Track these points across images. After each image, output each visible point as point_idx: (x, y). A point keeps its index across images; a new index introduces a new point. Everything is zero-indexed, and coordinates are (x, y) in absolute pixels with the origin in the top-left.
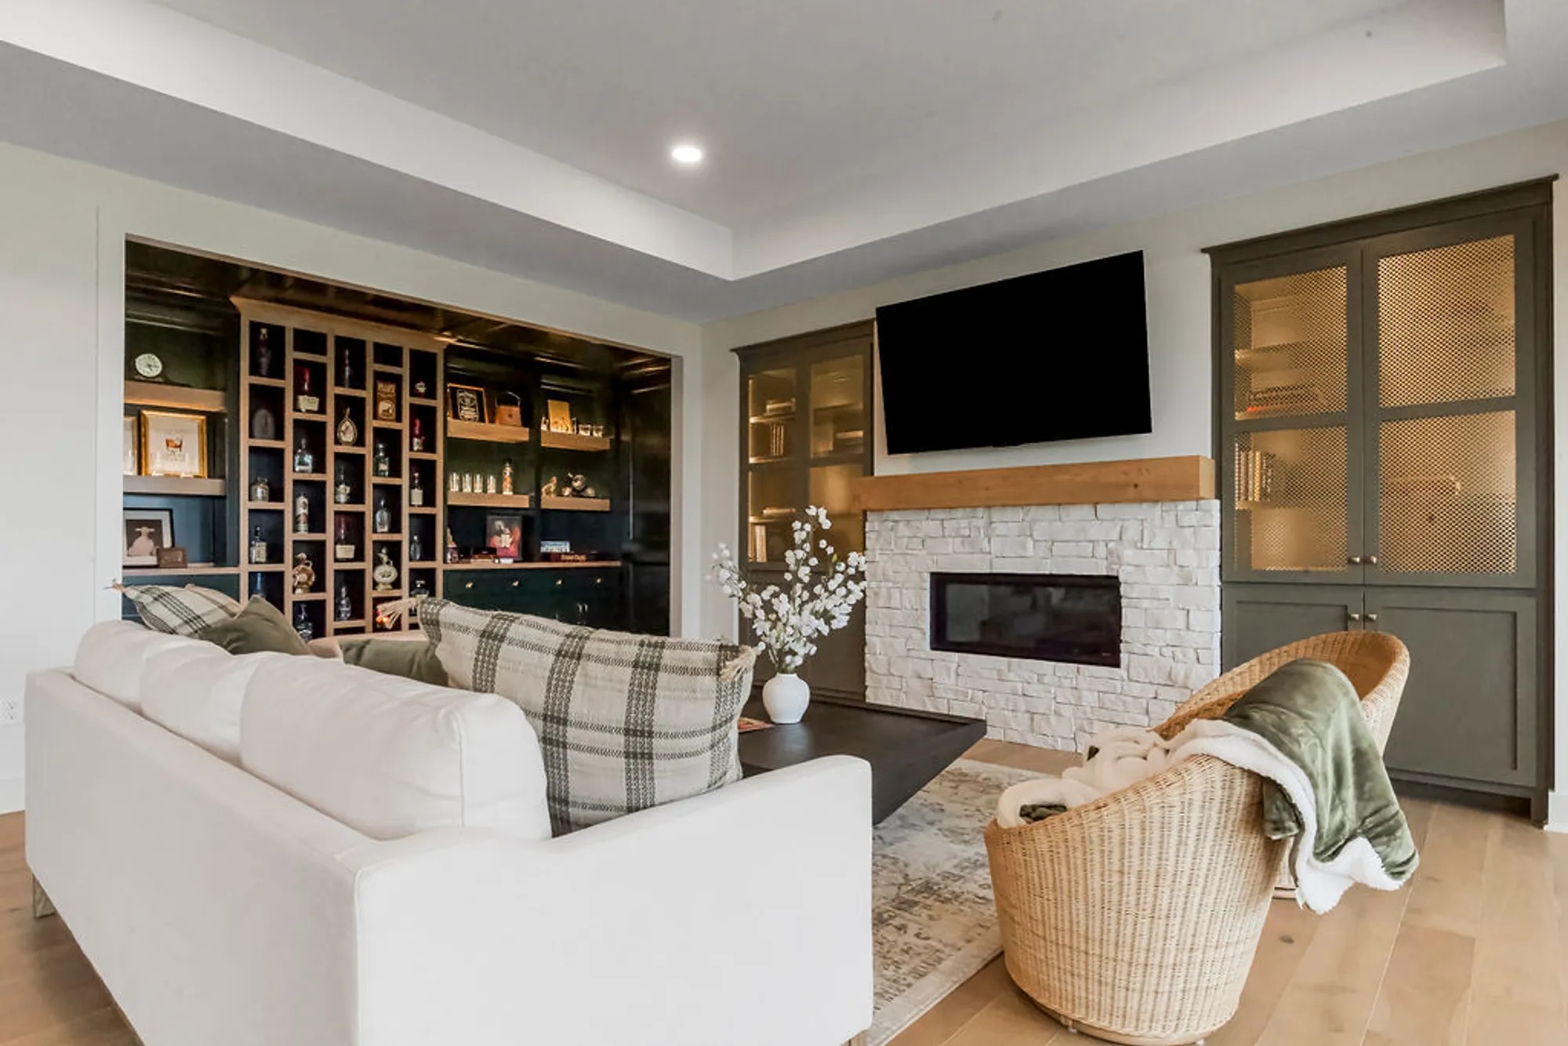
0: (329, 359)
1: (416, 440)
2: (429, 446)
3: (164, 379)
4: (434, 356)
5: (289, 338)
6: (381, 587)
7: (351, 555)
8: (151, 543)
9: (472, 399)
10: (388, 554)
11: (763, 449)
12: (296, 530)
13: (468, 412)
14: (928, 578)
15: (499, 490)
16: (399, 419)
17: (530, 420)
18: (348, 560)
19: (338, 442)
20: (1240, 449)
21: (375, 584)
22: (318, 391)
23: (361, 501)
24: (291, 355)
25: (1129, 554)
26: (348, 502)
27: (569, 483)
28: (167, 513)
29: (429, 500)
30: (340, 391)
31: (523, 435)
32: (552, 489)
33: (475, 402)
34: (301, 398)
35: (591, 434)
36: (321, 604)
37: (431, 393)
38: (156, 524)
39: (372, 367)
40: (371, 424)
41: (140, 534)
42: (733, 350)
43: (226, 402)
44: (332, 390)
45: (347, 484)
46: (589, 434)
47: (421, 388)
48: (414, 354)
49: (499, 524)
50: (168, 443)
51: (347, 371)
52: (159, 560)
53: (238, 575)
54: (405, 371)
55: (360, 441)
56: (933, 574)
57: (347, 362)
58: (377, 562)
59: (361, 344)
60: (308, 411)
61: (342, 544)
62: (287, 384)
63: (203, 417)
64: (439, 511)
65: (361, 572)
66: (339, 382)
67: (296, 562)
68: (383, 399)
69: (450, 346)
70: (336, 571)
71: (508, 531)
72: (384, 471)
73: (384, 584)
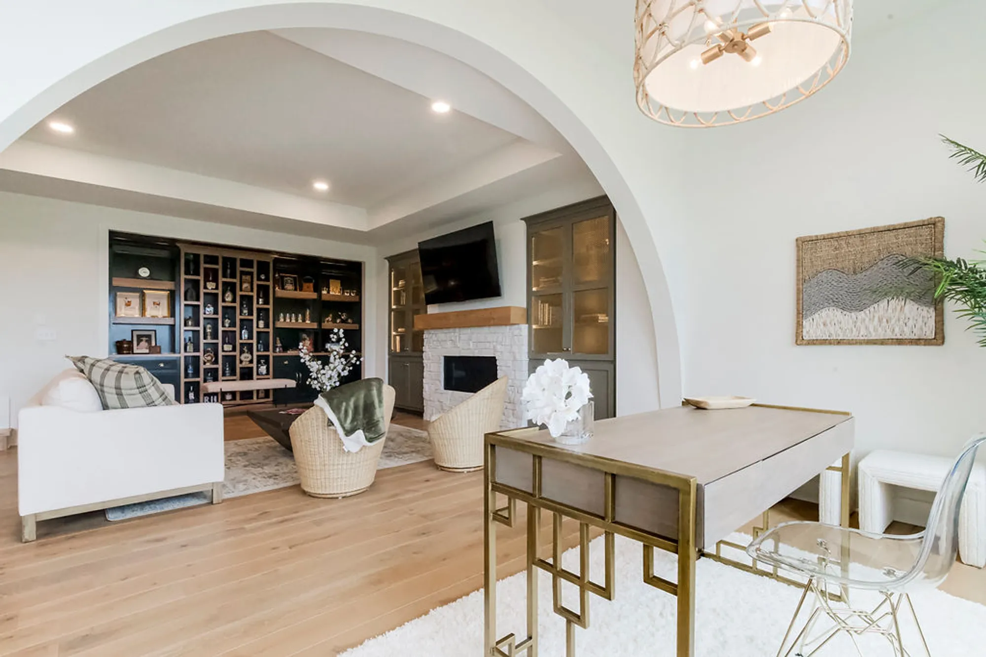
0: (219, 267)
1: (261, 300)
2: (266, 302)
3: (150, 278)
4: (268, 263)
5: (202, 259)
6: (244, 363)
7: (231, 349)
8: (147, 344)
9: (291, 281)
10: (247, 349)
11: (398, 302)
12: (205, 338)
13: (289, 287)
14: (443, 359)
15: (304, 320)
16: (252, 291)
17: (317, 289)
18: (230, 351)
19: (224, 301)
20: (541, 303)
21: (241, 362)
22: (215, 280)
23: (235, 326)
24: (203, 266)
25: (499, 347)
26: (229, 327)
27: (340, 317)
28: (154, 332)
29: (267, 325)
30: (225, 280)
31: (314, 296)
32: (330, 320)
33: (293, 282)
34: (208, 283)
35: (350, 294)
36: (217, 369)
37: (267, 279)
38: (149, 336)
39: (239, 269)
40: (239, 293)
41: (142, 340)
42: (386, 258)
43: (175, 286)
44: (221, 280)
45: (229, 319)
46: (348, 295)
47: (263, 277)
48: (259, 263)
49: (304, 336)
50: (154, 303)
51: (229, 271)
52: (150, 351)
53: (180, 358)
54: (255, 270)
55: (234, 301)
56: (446, 357)
57: (229, 266)
58: (242, 352)
59: (234, 260)
60: (212, 289)
61: (227, 344)
62: (201, 278)
63: (168, 292)
64: (271, 330)
65: (235, 356)
66: (224, 276)
67: (205, 352)
68: (245, 282)
69: (276, 258)
70: (223, 356)
71: (308, 339)
72: (245, 314)
73: (246, 361)
